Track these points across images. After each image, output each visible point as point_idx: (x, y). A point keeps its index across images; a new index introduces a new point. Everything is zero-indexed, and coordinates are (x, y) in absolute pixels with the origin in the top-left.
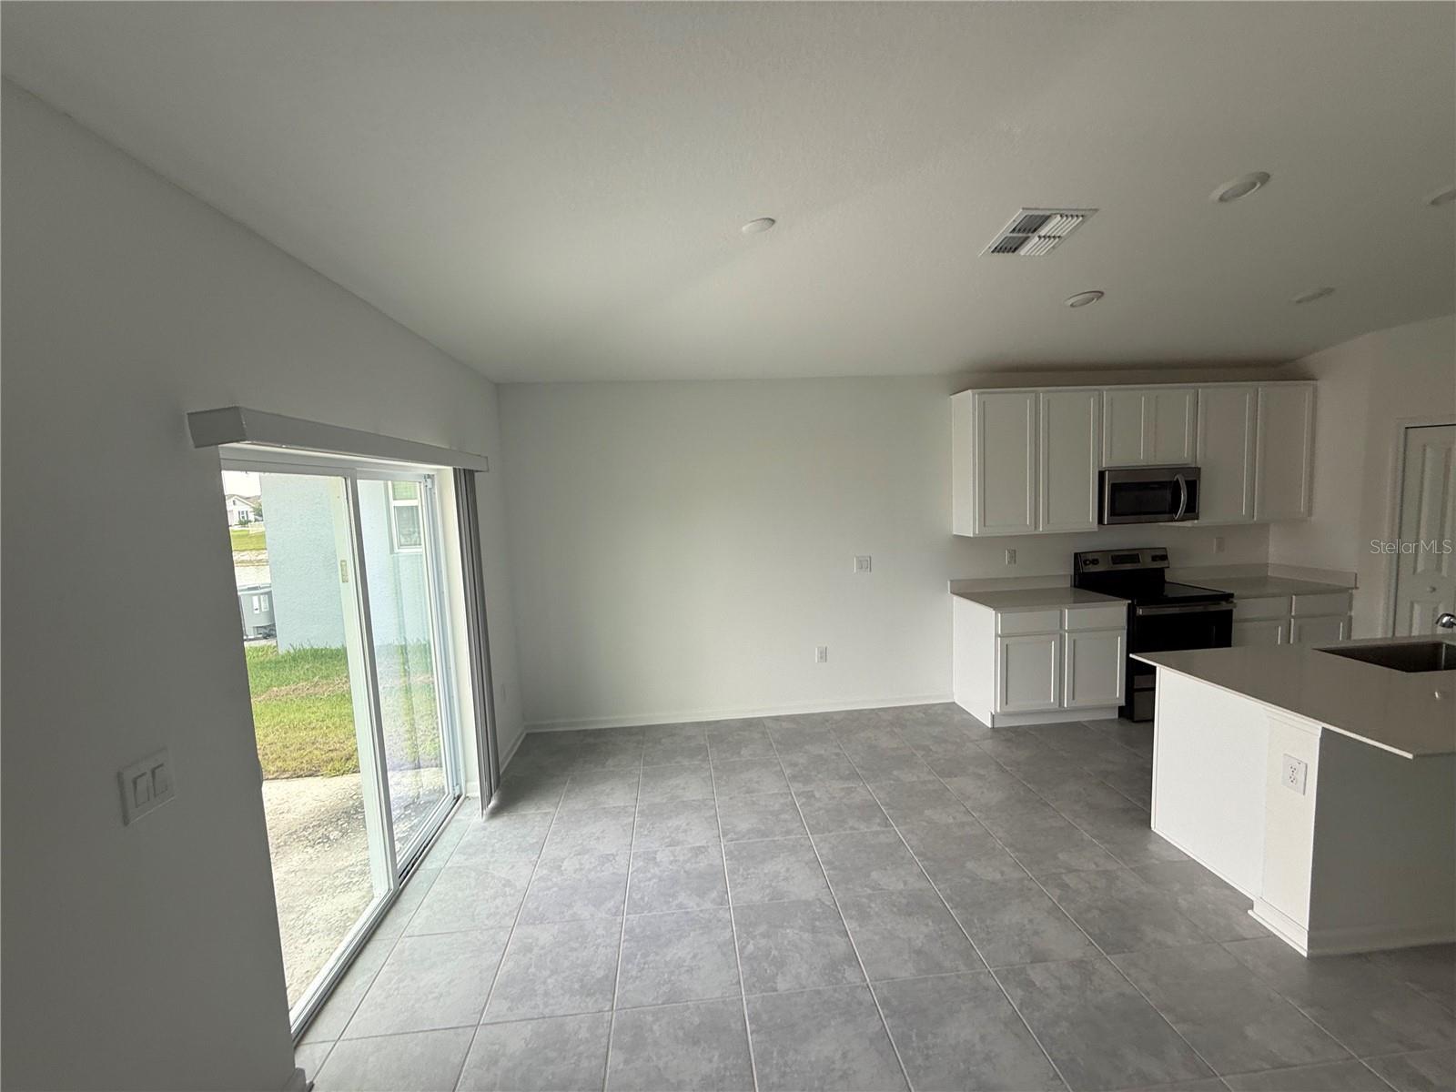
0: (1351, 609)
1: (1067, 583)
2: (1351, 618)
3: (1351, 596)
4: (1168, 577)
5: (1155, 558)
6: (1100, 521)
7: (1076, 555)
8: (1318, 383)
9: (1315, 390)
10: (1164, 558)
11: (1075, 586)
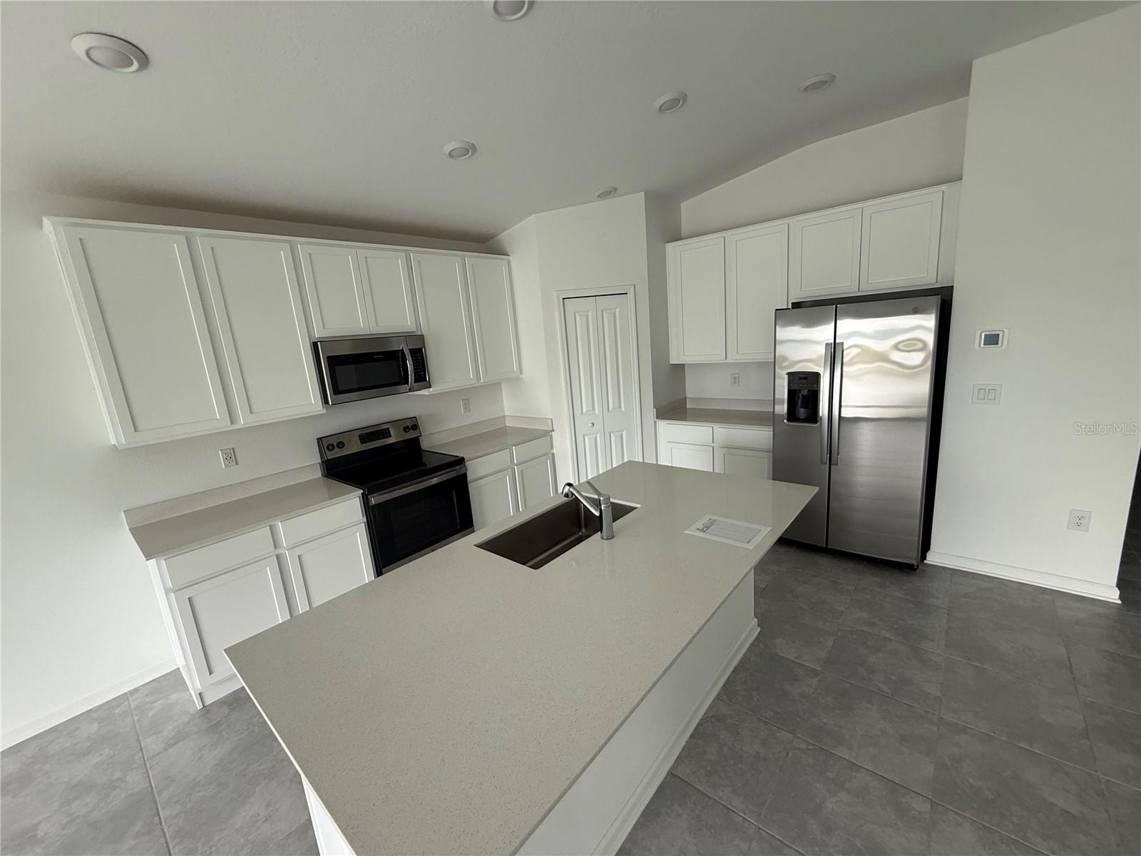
0: (552, 447)
1: (317, 473)
2: (553, 454)
3: (551, 436)
4: (426, 444)
5: (406, 429)
6: (326, 401)
7: (320, 440)
8: (511, 258)
9: (509, 263)
10: (415, 427)
11: (324, 476)
